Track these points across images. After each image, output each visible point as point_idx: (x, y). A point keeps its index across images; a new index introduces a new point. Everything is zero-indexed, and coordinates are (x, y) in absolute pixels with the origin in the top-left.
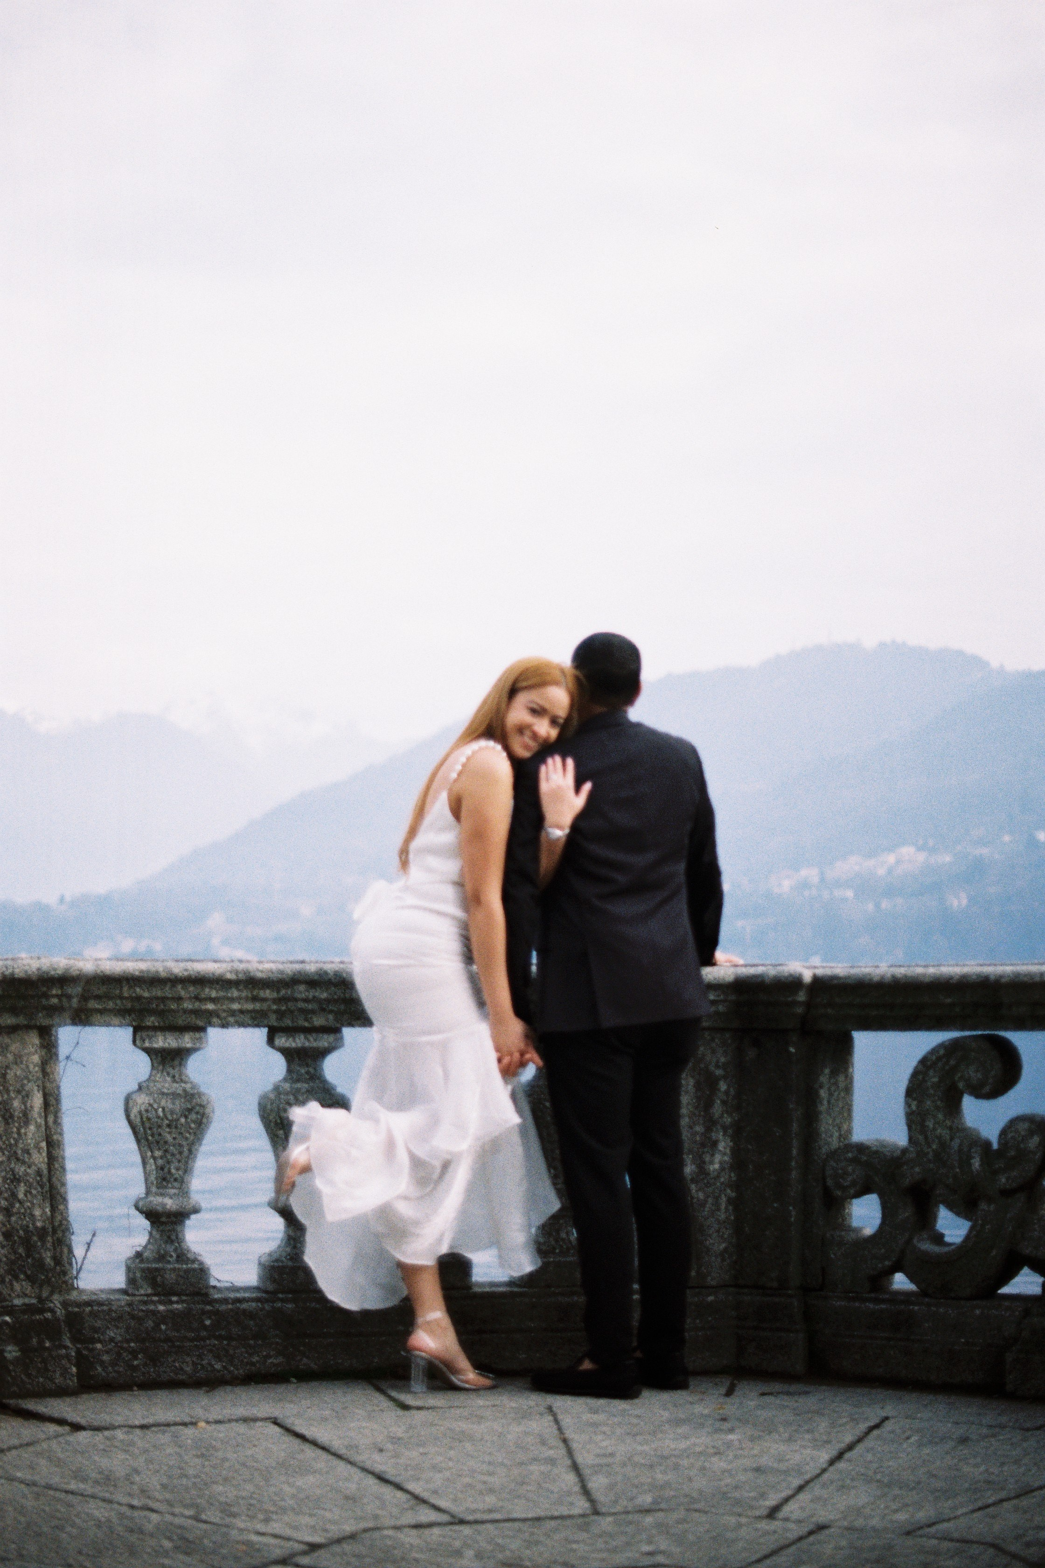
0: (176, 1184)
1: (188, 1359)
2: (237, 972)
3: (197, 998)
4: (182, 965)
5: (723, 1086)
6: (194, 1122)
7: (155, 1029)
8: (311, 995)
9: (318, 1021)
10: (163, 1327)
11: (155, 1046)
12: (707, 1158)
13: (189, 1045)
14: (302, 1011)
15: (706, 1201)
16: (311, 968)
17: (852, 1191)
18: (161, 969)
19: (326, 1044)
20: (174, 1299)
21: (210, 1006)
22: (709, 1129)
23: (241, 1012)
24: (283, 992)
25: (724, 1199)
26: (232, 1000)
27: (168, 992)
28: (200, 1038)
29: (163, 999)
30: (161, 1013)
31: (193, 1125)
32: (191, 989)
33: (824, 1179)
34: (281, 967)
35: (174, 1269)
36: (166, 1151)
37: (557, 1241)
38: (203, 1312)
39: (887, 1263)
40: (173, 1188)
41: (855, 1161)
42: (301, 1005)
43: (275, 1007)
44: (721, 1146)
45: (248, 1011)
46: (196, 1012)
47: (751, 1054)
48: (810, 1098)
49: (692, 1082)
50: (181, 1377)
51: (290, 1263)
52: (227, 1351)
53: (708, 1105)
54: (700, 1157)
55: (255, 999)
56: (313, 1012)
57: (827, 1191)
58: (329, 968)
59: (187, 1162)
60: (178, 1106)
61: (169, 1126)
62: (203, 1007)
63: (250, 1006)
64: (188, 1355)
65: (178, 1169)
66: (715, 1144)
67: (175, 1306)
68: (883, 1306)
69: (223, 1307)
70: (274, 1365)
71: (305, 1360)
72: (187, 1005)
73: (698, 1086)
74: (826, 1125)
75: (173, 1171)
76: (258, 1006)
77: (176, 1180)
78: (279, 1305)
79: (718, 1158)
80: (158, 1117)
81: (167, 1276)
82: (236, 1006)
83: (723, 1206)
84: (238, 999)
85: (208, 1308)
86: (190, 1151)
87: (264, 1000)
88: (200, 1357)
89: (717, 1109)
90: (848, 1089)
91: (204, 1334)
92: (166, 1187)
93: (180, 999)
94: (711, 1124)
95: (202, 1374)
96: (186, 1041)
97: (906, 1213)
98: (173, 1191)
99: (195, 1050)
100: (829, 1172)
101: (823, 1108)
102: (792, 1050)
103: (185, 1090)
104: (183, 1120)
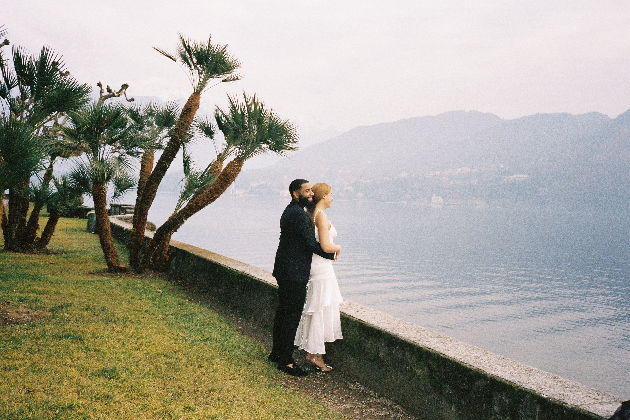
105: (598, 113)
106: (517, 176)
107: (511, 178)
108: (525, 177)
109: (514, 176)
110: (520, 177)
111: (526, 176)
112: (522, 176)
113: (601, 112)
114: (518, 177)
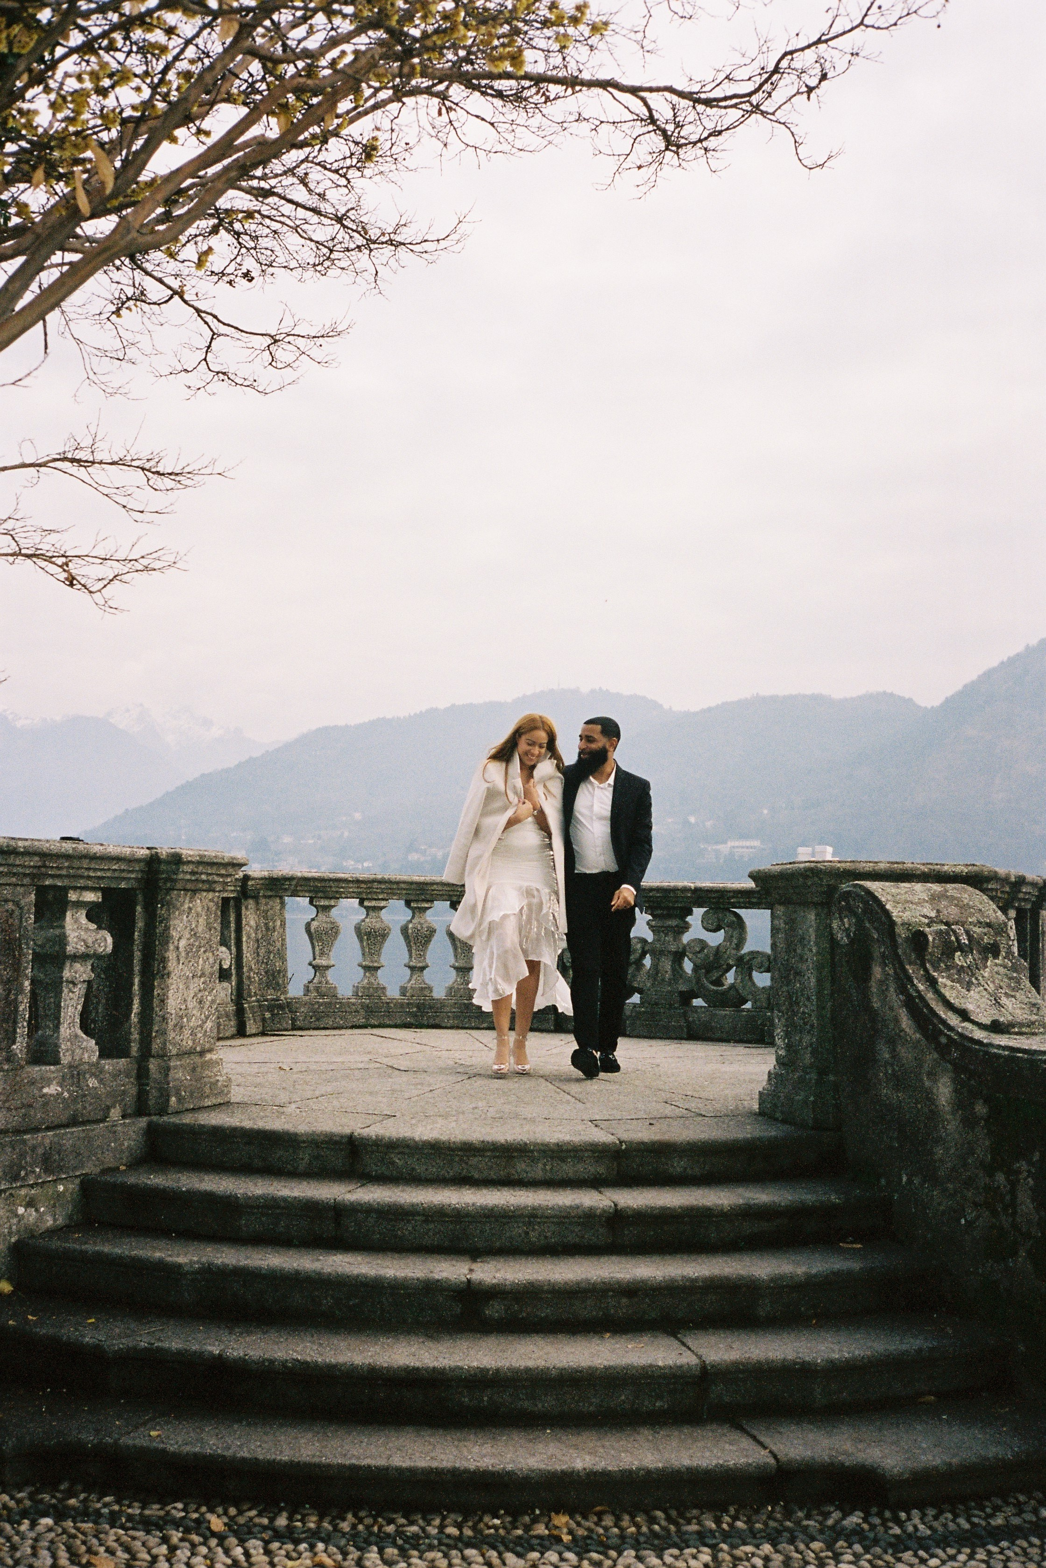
0: (325, 956)
3: (337, 887)
6: (335, 932)
9: (381, 896)
10: (322, 1007)
11: (318, 904)
13: (334, 904)
14: (376, 892)
20: (326, 997)
26: (350, 888)
27: (326, 884)
28: (337, 902)
29: (325, 887)
30: (324, 892)
31: (334, 934)
32: (335, 883)
35: (323, 987)
36: (323, 943)
38: (336, 1002)
42: (376, 890)
43: (366, 890)
46: (337, 892)
50: (328, 1026)
51: (368, 986)
52: (345, 1017)
56: (380, 893)
59: (330, 948)
60: (329, 926)
61: (325, 934)
62: (339, 890)
63: (356, 890)
64: (331, 1018)
65: (327, 950)
67: (326, 1000)
69: (344, 1001)
72: (333, 889)
75: (325, 951)
76: (359, 890)
77: (326, 954)
78: (364, 1000)
80: (321, 930)
81: (320, 989)
82: (351, 890)
85: (338, 1001)
86: (332, 944)
87: (363, 888)
88: (335, 1019)
91: (337, 1010)
92: (322, 957)
93: (331, 887)
95: (335, 1025)
96: (332, 903)
98: (324, 958)
99: (335, 906)
103: (330, 921)
104: (331, 932)
105: (892, 695)
106: (737, 844)
107: (725, 848)
108: (755, 847)
109: (730, 844)
110: (743, 847)
111: (756, 843)
112: (748, 843)
113: (897, 692)
114: (737, 847)
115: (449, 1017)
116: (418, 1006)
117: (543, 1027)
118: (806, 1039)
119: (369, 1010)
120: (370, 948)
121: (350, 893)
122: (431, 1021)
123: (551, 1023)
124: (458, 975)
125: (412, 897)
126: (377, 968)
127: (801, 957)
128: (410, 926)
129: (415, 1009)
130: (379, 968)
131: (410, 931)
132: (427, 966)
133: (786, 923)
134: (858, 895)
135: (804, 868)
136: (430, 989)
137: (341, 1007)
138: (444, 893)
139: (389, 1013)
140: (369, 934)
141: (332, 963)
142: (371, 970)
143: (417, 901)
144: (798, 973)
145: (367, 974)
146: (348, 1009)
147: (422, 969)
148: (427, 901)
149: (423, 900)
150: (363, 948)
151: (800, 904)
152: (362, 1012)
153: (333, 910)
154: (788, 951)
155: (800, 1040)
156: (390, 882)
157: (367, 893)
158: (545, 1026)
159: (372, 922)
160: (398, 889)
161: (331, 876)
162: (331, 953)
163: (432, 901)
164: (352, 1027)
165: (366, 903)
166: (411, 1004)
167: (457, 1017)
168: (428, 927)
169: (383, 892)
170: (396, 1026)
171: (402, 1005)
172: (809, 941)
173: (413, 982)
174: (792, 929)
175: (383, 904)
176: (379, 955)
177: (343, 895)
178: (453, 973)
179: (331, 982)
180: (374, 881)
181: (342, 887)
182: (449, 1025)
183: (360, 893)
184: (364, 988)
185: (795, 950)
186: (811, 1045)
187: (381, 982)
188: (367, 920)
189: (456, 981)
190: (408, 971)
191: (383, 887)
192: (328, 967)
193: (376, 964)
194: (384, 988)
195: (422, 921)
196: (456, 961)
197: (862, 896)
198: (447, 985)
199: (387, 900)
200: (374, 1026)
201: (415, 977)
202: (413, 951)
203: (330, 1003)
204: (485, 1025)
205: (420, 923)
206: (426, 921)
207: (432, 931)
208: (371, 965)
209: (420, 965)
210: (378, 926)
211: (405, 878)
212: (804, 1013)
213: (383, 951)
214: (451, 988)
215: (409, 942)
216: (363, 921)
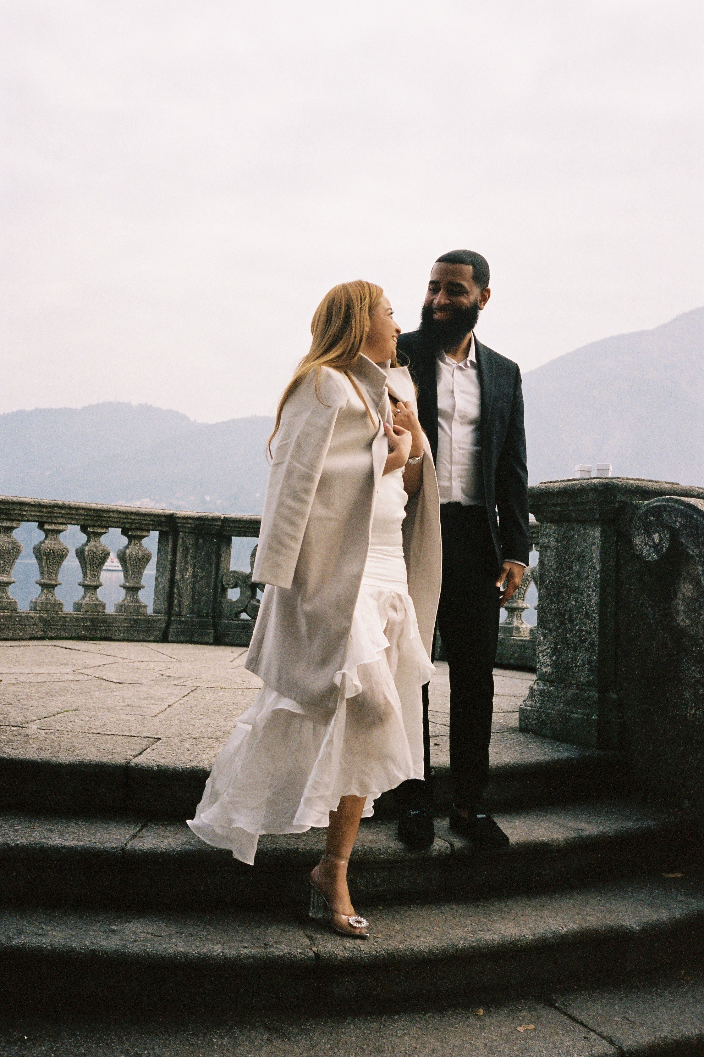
0: (7, 573)
1: (11, 631)
2: (35, 502)
3: (20, 510)
4: (16, 498)
5: (191, 551)
6: (15, 552)
7: (3, 519)
8: (59, 511)
9: (60, 521)
10: (2, 620)
11: (3, 525)
12: (185, 574)
13: (15, 526)
14: (56, 517)
15: (183, 588)
16: (60, 503)
17: (231, 586)
18: (9, 499)
19: (62, 529)
20: (6, 611)
21: (24, 513)
22: (186, 565)
23: (34, 515)
24: (50, 510)
25: (189, 587)
26: (32, 511)
27: (10, 507)
28: (19, 524)
29: (8, 509)
30: (7, 514)
31: (15, 553)
32: (18, 506)
33: (222, 582)
34: (50, 501)
35: (6, 601)
36: (5, 561)
37: (133, 598)
38: (16, 616)
39: (241, 609)
40: (6, 574)
41: (233, 576)
42: (56, 515)
43: (46, 515)
44: (189, 570)
45: (37, 515)
46: (20, 515)
47: (201, 541)
48: (218, 556)
49: (181, 549)
50: (8, 638)
51: (45, 601)
52: (24, 629)
53: (186, 557)
54: (183, 573)
55: (40, 511)
56: (59, 517)
57: (223, 585)
58: (66, 503)
59: (11, 566)
60: (11, 546)
61: (6, 553)
62: (22, 513)
63: (38, 514)
64: (11, 630)
65: (8, 568)
66: (187, 569)
67: (6, 614)
68: (240, 622)
69: (23, 615)
70: (40, 635)
71: (50, 633)
72: (16, 512)
73: (183, 550)
74: (222, 565)
75: (6, 568)
76: (40, 514)
77: (7, 571)
78: (42, 615)
79: (188, 574)
80: (3, 549)
81: (3, 604)
82: (33, 513)
83: (188, 590)
84: (34, 511)
85: (18, 615)
86: (13, 562)
87: (43, 512)
88: (15, 631)
89: (189, 558)
90: (230, 555)
91: (16, 623)
92: (3, 574)
93: (14, 510)
94: (186, 563)
95: (15, 637)
96: (14, 524)
97: (249, 593)
98: (5, 575)
99: (16, 528)
100: (224, 580)
101: (222, 559)
102: (215, 540)
103: (12, 541)
104: (12, 551)
115: (120, 631)
116: (92, 620)
117: (204, 640)
118: (582, 657)
119: (47, 624)
120: (48, 568)
121: (31, 516)
122: (104, 635)
123: (212, 635)
124: (126, 594)
125: (90, 523)
126: (54, 586)
127: (579, 575)
128: (87, 548)
129: (89, 624)
130: (56, 585)
131: (86, 553)
132: (101, 585)
133: (557, 541)
134: (674, 509)
135: (599, 483)
136: (103, 606)
137: (20, 621)
138: (118, 520)
139: (65, 627)
140: (48, 555)
141: (12, 579)
142: (49, 587)
143: (94, 526)
144: (577, 591)
145: (45, 591)
146: (27, 622)
147: (96, 587)
148: (103, 527)
149: (99, 526)
150: (41, 568)
151: (579, 522)
152: (41, 625)
153: (15, 531)
154: (560, 568)
155: (574, 659)
156: (70, 508)
157: (48, 517)
158: (205, 639)
159: (50, 544)
160: (77, 515)
161: (15, 499)
162: (12, 571)
163: (107, 527)
164: (31, 639)
165: (46, 527)
166: (86, 618)
167: (126, 631)
168: (103, 550)
169: (62, 517)
170: (71, 638)
171: (77, 620)
172: (591, 559)
173: (87, 599)
174: (566, 548)
175: (61, 527)
176: (57, 574)
177: (25, 518)
178: (123, 591)
179: (11, 597)
180: (54, 506)
181: (25, 511)
182: (119, 638)
183: (42, 517)
184: (42, 603)
185: (571, 568)
186: (589, 663)
187: (57, 599)
188: (47, 542)
189: (126, 599)
190: (82, 590)
191: (63, 512)
192: (8, 584)
193: (53, 582)
194: (61, 604)
195: (98, 545)
196: (126, 582)
197: (682, 510)
198: (116, 603)
199: (65, 524)
200: (51, 638)
201: (89, 595)
202: (88, 572)
203: (11, 616)
204: (152, 638)
205: (95, 546)
206: (101, 545)
207: (106, 555)
208: (49, 582)
209: (95, 584)
210: (57, 547)
211: (83, 505)
212: (581, 630)
213: (61, 570)
214: (122, 606)
215: (85, 563)
216: (43, 542)
